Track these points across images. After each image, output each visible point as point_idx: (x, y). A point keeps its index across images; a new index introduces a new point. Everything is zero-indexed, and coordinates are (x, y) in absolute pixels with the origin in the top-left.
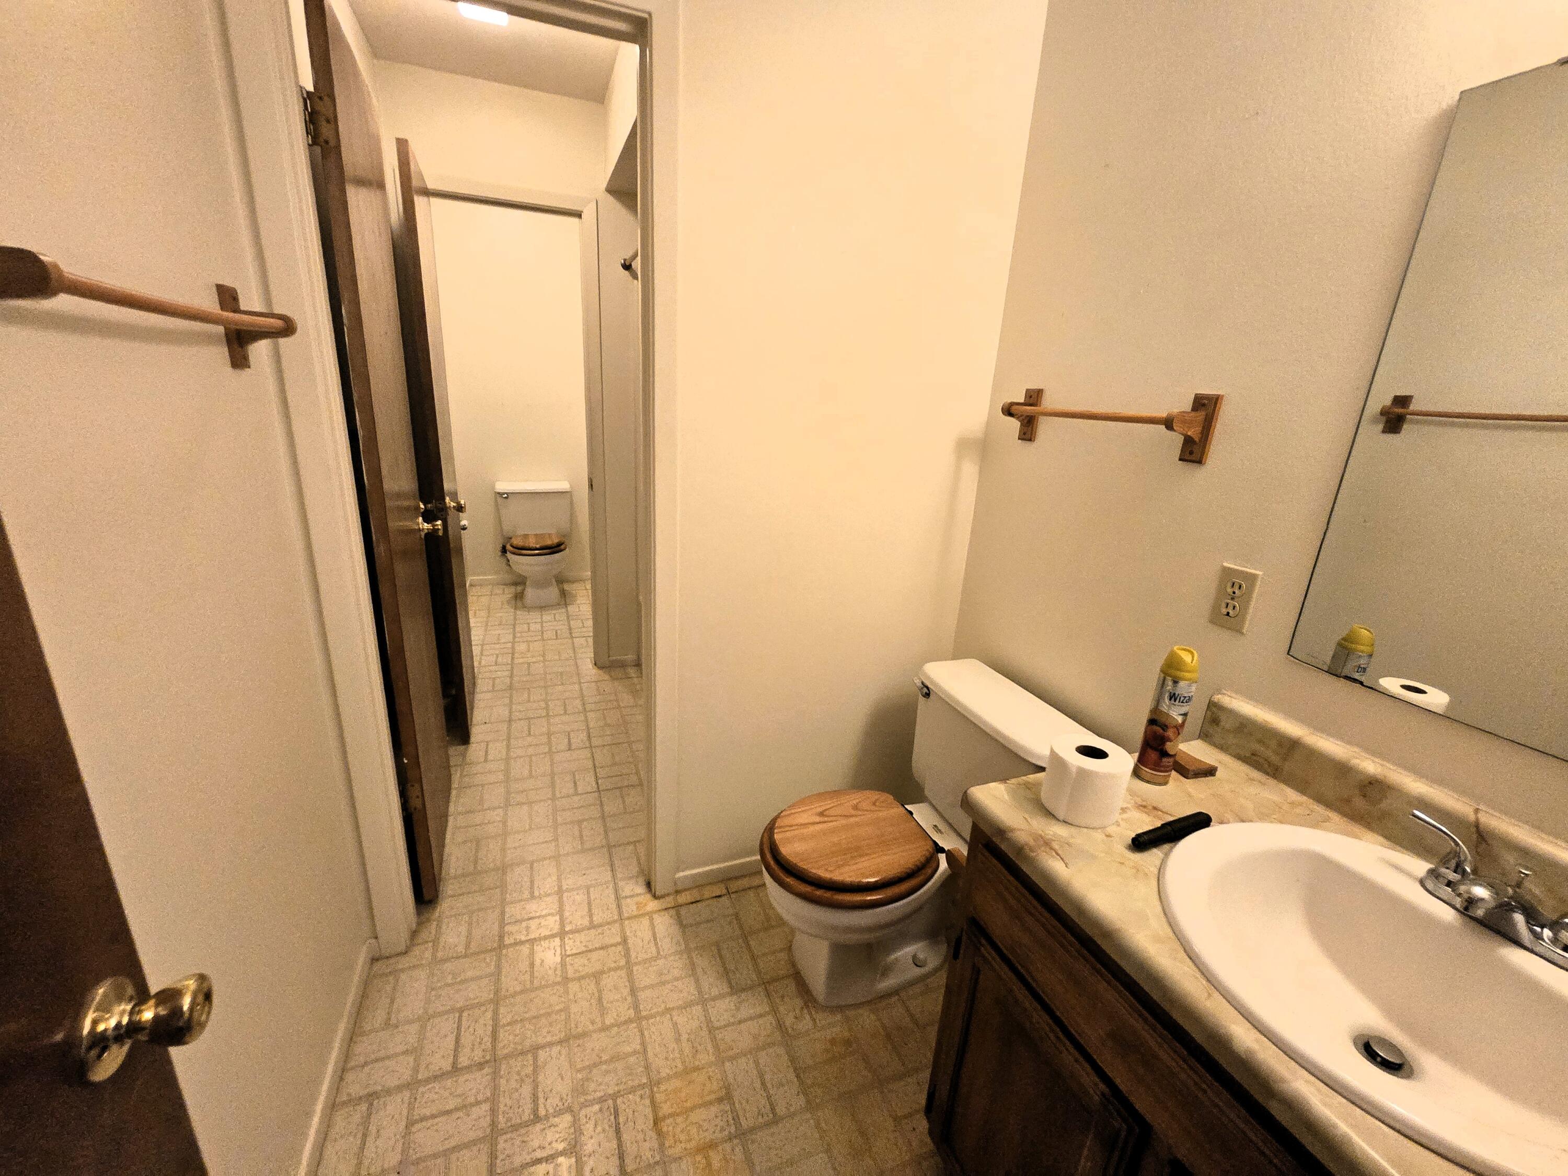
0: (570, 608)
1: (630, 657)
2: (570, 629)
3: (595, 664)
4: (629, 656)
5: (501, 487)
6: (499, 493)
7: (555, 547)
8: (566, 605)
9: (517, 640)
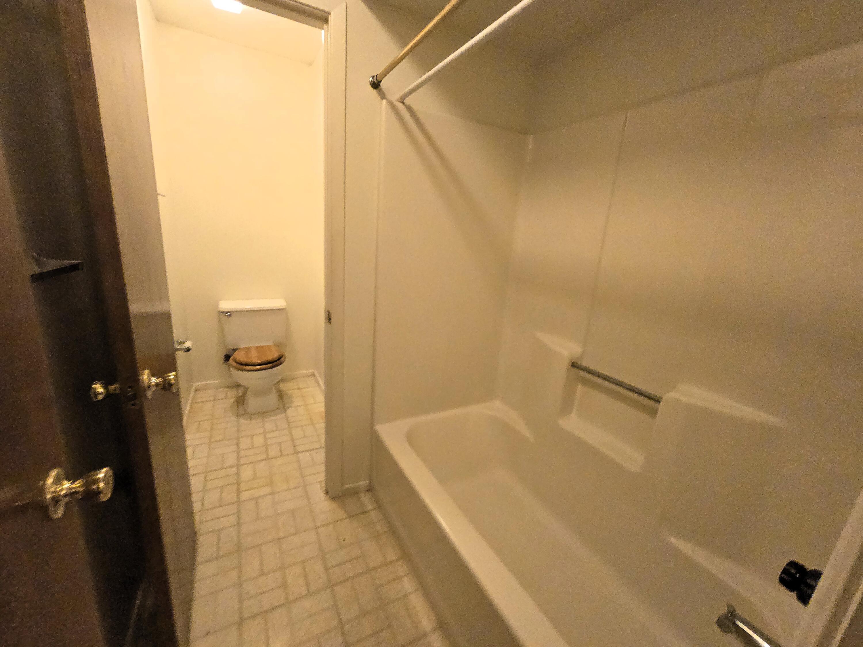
0: (289, 412)
1: (363, 483)
2: (293, 440)
3: (327, 493)
4: (361, 483)
5: (225, 305)
6: (222, 312)
7: (276, 361)
8: (285, 409)
9: (242, 461)
